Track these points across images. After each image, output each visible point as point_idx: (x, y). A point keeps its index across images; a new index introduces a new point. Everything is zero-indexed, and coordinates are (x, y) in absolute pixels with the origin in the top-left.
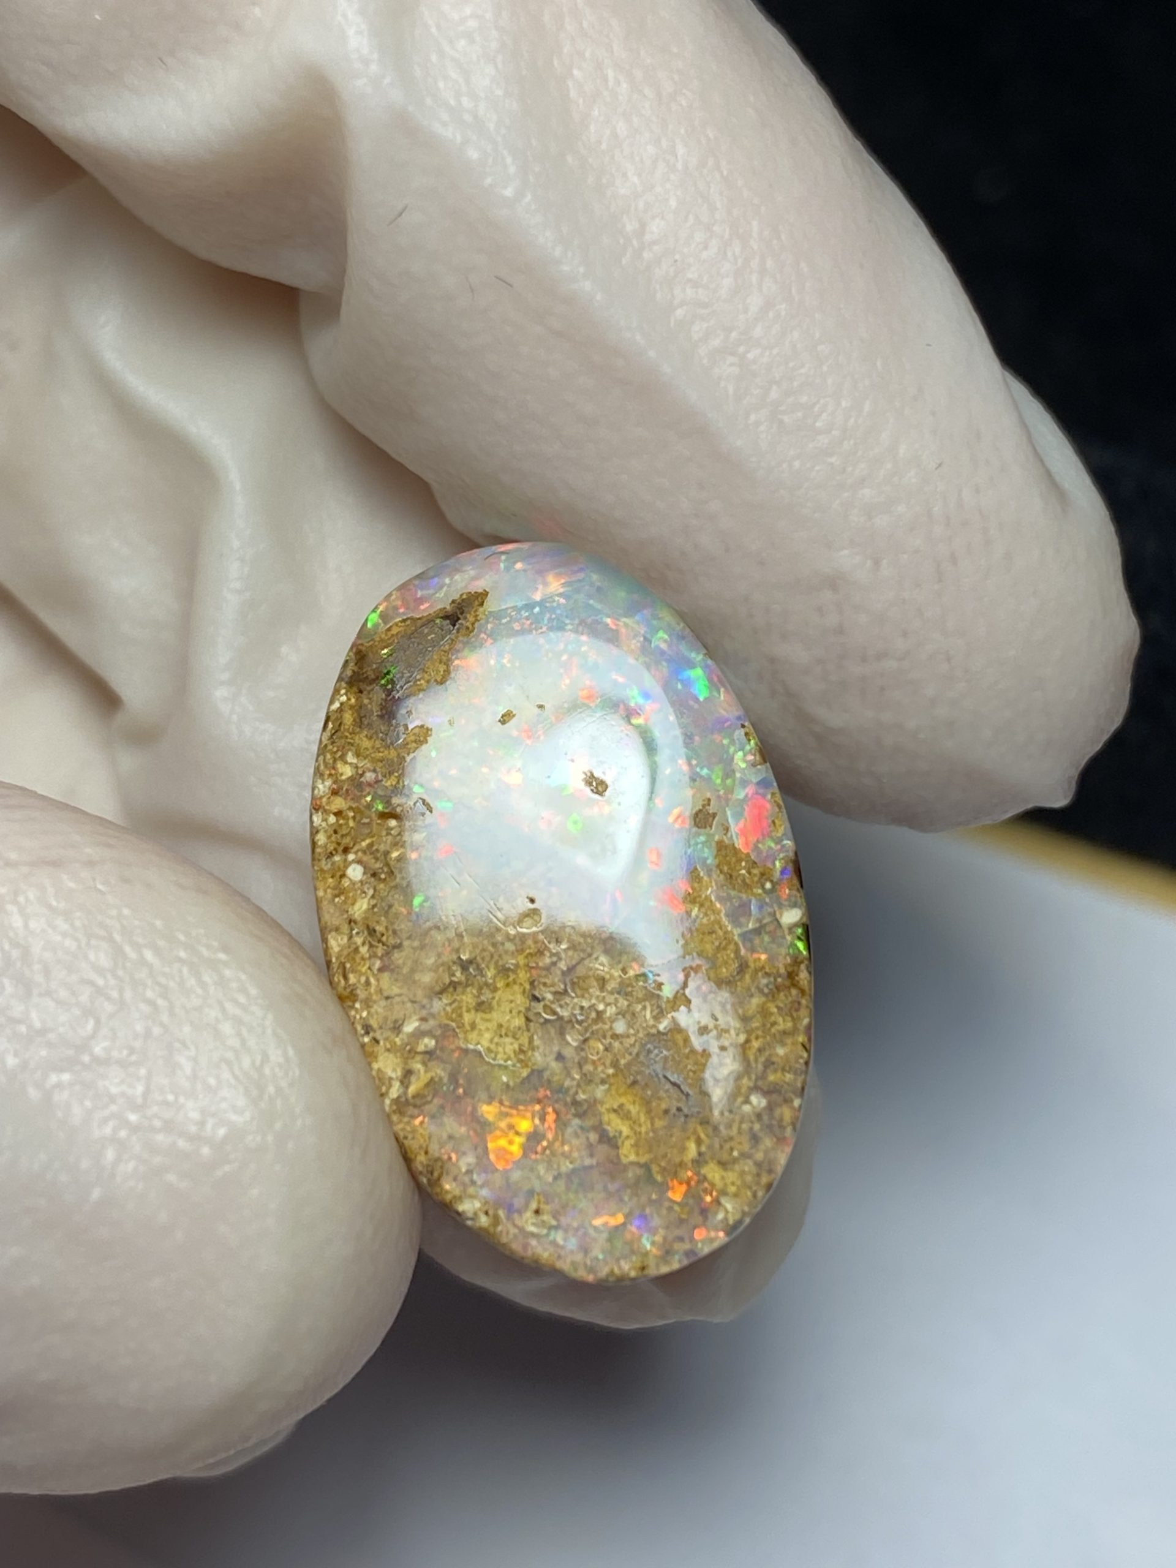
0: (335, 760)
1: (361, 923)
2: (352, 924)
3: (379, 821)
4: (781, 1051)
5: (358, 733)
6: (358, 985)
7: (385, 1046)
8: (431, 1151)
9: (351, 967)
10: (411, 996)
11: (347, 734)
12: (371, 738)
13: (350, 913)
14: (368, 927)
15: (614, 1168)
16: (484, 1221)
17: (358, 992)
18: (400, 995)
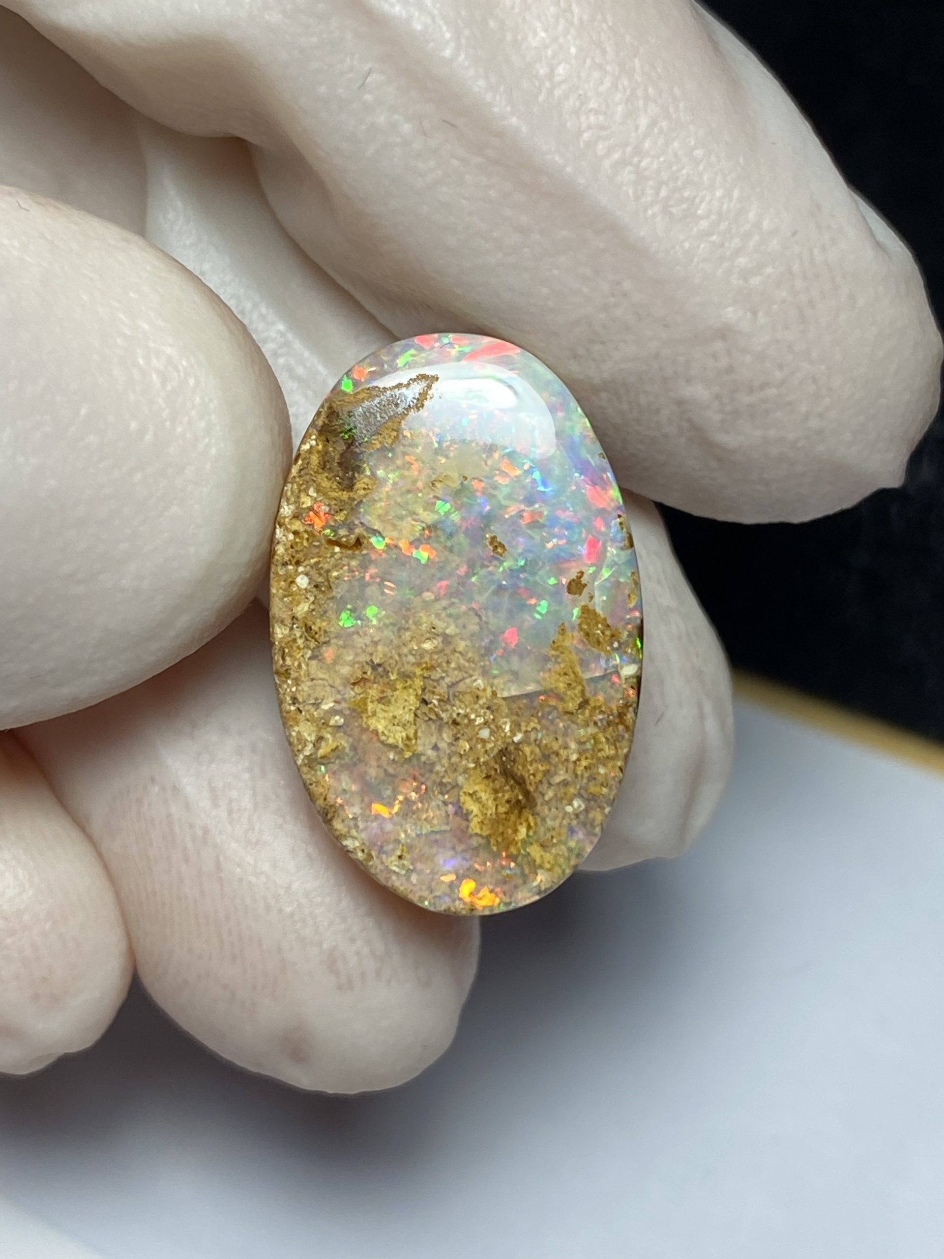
0: (300, 491)
1: (301, 621)
2: (294, 620)
3: (327, 546)
4: (602, 771)
5: (322, 473)
6: (292, 667)
7: (305, 717)
8: (328, 799)
9: (289, 652)
10: (331, 682)
11: (312, 473)
12: (330, 479)
13: (294, 611)
14: (306, 625)
15: (462, 835)
16: (360, 855)
17: (292, 672)
18: (323, 679)
